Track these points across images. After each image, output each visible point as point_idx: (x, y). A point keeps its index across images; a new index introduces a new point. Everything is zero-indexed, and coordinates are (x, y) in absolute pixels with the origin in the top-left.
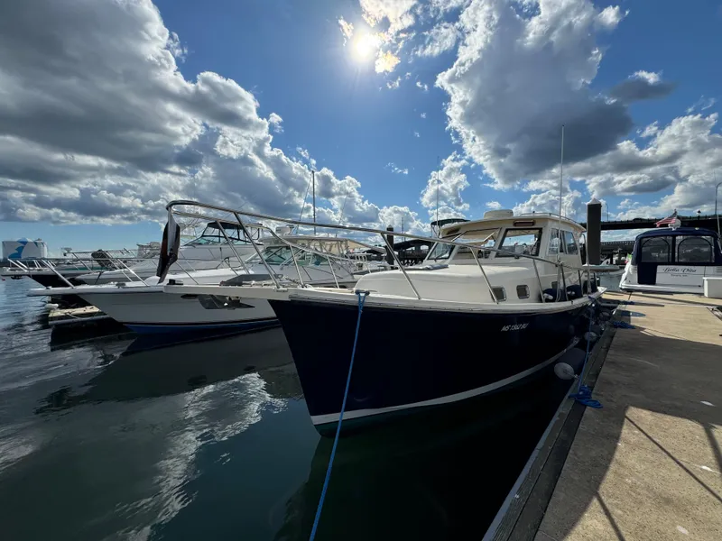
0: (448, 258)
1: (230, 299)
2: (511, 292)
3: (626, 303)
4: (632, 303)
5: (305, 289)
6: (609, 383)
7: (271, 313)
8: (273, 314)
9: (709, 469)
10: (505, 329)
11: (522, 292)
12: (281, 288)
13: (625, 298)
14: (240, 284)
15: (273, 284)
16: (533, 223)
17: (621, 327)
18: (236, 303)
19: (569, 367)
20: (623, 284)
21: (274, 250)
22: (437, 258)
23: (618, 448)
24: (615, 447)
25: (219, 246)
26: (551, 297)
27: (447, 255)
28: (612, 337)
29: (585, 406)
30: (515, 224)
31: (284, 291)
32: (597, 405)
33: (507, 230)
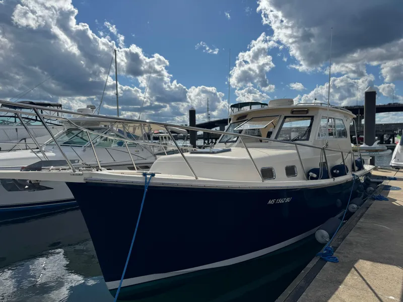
0: (236, 141)
1: (30, 182)
2: (280, 172)
3: (390, 179)
4: (395, 179)
5: (99, 172)
6: (351, 244)
7: (69, 195)
8: (71, 196)
9: (393, 298)
10: (270, 202)
11: (290, 171)
12: (77, 172)
13: (392, 174)
14: (40, 169)
15: (70, 168)
16: (307, 112)
17: (377, 199)
18: (36, 186)
19: (325, 233)
20: (393, 162)
21: (75, 132)
22: (227, 142)
23: (339, 290)
24: (336, 289)
25: (15, 126)
26: (315, 176)
27: (235, 139)
28: (368, 208)
29: (326, 261)
30: (293, 112)
31: (79, 175)
32: (335, 261)
33: (285, 117)
